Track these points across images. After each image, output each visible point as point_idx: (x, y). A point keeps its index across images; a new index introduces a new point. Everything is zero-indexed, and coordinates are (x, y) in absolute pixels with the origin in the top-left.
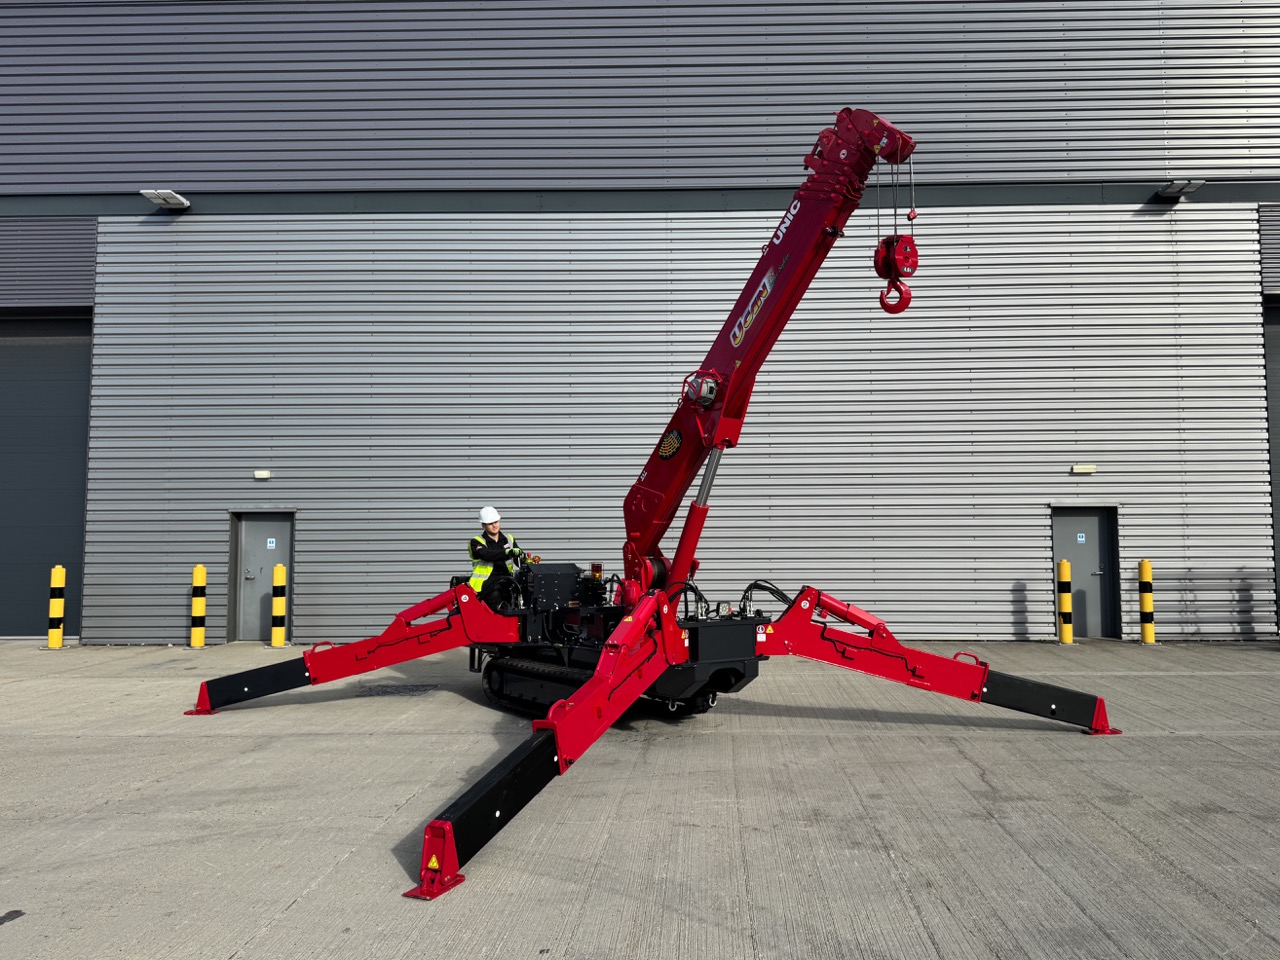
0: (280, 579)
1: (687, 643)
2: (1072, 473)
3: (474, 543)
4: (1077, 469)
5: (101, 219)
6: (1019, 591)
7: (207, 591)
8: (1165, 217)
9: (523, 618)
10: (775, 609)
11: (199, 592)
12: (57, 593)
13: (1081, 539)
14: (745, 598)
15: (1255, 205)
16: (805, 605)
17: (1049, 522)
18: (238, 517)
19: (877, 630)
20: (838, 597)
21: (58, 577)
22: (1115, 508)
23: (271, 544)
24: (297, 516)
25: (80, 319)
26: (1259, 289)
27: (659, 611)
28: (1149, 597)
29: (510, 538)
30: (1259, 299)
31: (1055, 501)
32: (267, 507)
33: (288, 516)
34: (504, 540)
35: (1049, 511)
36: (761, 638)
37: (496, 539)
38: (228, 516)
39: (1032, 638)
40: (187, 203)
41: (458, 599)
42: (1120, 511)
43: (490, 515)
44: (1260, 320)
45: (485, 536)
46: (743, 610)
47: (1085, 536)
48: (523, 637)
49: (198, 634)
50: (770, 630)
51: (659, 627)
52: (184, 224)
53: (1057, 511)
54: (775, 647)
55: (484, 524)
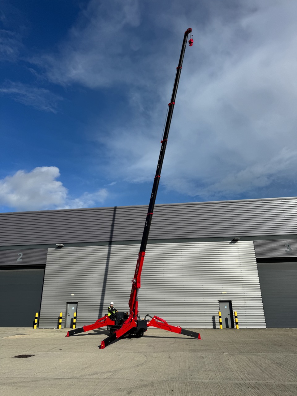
0: (75, 316)
1: (136, 324)
2: (222, 294)
3: (109, 308)
4: (223, 293)
5: (48, 249)
6: (214, 318)
7: (62, 318)
8: (236, 244)
9: (115, 321)
10: (150, 319)
11: (61, 318)
12: (36, 318)
13: (226, 307)
14: (146, 317)
15: (253, 241)
16: (154, 318)
17: (218, 304)
18: (68, 303)
19: (165, 322)
20: (160, 317)
21: (37, 315)
22: (231, 301)
23: (73, 308)
24: (78, 303)
25: (43, 266)
26: (255, 257)
27: (132, 319)
28: (236, 319)
29: (114, 307)
30: (256, 259)
31: (219, 299)
32: (73, 301)
33: (77, 303)
34: (113, 308)
35: (218, 301)
36: (148, 324)
37: (112, 307)
38: (66, 303)
39: (217, 328)
40: (63, 245)
41: (106, 318)
42: (232, 301)
43: (112, 303)
44: (256, 263)
45: (110, 307)
46: (145, 319)
47: (226, 306)
48: (115, 324)
49: (60, 326)
50: (149, 322)
51: (132, 321)
52: (62, 249)
53: (220, 301)
54: (150, 325)
55: (111, 304)
